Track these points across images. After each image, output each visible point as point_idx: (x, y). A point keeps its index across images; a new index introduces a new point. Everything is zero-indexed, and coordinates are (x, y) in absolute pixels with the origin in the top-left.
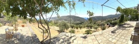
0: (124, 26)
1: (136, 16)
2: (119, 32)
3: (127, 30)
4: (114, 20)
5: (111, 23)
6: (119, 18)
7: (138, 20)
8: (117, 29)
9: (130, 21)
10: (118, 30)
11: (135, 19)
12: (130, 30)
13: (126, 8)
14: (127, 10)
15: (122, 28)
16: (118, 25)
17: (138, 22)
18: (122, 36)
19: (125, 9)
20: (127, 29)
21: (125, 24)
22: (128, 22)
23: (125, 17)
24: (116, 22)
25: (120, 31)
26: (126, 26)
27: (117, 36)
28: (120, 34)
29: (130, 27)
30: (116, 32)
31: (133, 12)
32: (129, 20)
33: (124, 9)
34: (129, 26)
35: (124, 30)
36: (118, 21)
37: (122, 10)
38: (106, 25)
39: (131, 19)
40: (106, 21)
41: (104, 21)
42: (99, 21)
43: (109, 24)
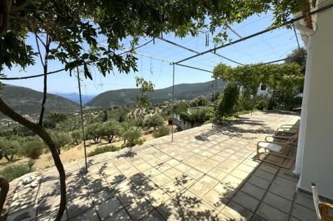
0: (236, 126)
2: (220, 140)
3: (247, 139)
4: (194, 105)
5: (184, 118)
6: (214, 99)
8: (212, 132)
10: (214, 136)
13: (246, 67)
15: (227, 132)
16: (214, 122)
20: (245, 135)
21: (239, 122)
23: (241, 95)
24: (203, 115)
25: (221, 137)
27: (214, 146)
30: (210, 138)
34: (256, 128)
35: (234, 138)
36: (210, 109)
37: (231, 71)
38: (167, 123)
39: (275, 105)
40: (164, 110)
41: (157, 108)
42: (137, 110)
43: (179, 119)
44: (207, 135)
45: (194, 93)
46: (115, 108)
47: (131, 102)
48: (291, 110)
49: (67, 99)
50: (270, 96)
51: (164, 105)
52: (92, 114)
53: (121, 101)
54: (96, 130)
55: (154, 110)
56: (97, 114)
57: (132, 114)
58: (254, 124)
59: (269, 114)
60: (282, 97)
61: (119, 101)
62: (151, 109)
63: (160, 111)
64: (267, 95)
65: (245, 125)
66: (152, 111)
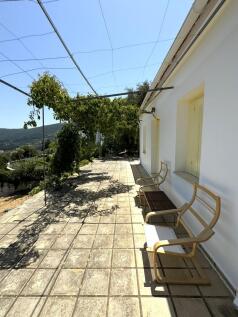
0: (80, 187)
3: (106, 213)
4: (16, 157)
9: (104, 160)
10: (51, 229)
12: (118, 212)
15: (72, 205)
16: (47, 188)
18: (87, 269)
19: (83, 99)
21: (84, 179)
22: (97, 166)
24: (31, 170)
25: (66, 228)
26: (91, 187)
27: (53, 280)
28: (74, 257)
33: (79, 100)
35: (89, 219)
37: (67, 101)
44: (31, 234)
48: (119, 155)
58: (100, 178)
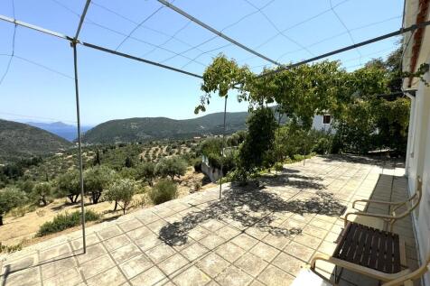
1: (382, 123)
2: (212, 241)
3: (279, 233)
4: (232, 143)
7: (398, 156)
8: (212, 212)
9: (331, 159)
11: (378, 142)
13: (281, 68)
14: (285, 78)
17: (399, 172)
18: (214, 280)
21: (280, 181)
29: (312, 207)
30: (193, 234)
31: (332, 89)
32: (320, 152)
34: (306, 195)
35: (252, 231)
38: (193, 169)
39: (342, 147)
40: (193, 150)
41: (183, 147)
42: (154, 148)
43: (207, 164)
44: (193, 221)
45: (236, 126)
46: (121, 146)
47: (146, 137)
48: (366, 154)
49: (45, 131)
50: (334, 132)
51: (194, 142)
52: (85, 154)
53: (132, 136)
54: (73, 182)
55: (180, 149)
56: (92, 154)
57: (147, 155)
58: (304, 184)
59: (333, 163)
60: (351, 134)
61: (128, 135)
62: (174, 148)
63: (188, 150)
64: (330, 131)
65: (287, 188)
66: (176, 150)
